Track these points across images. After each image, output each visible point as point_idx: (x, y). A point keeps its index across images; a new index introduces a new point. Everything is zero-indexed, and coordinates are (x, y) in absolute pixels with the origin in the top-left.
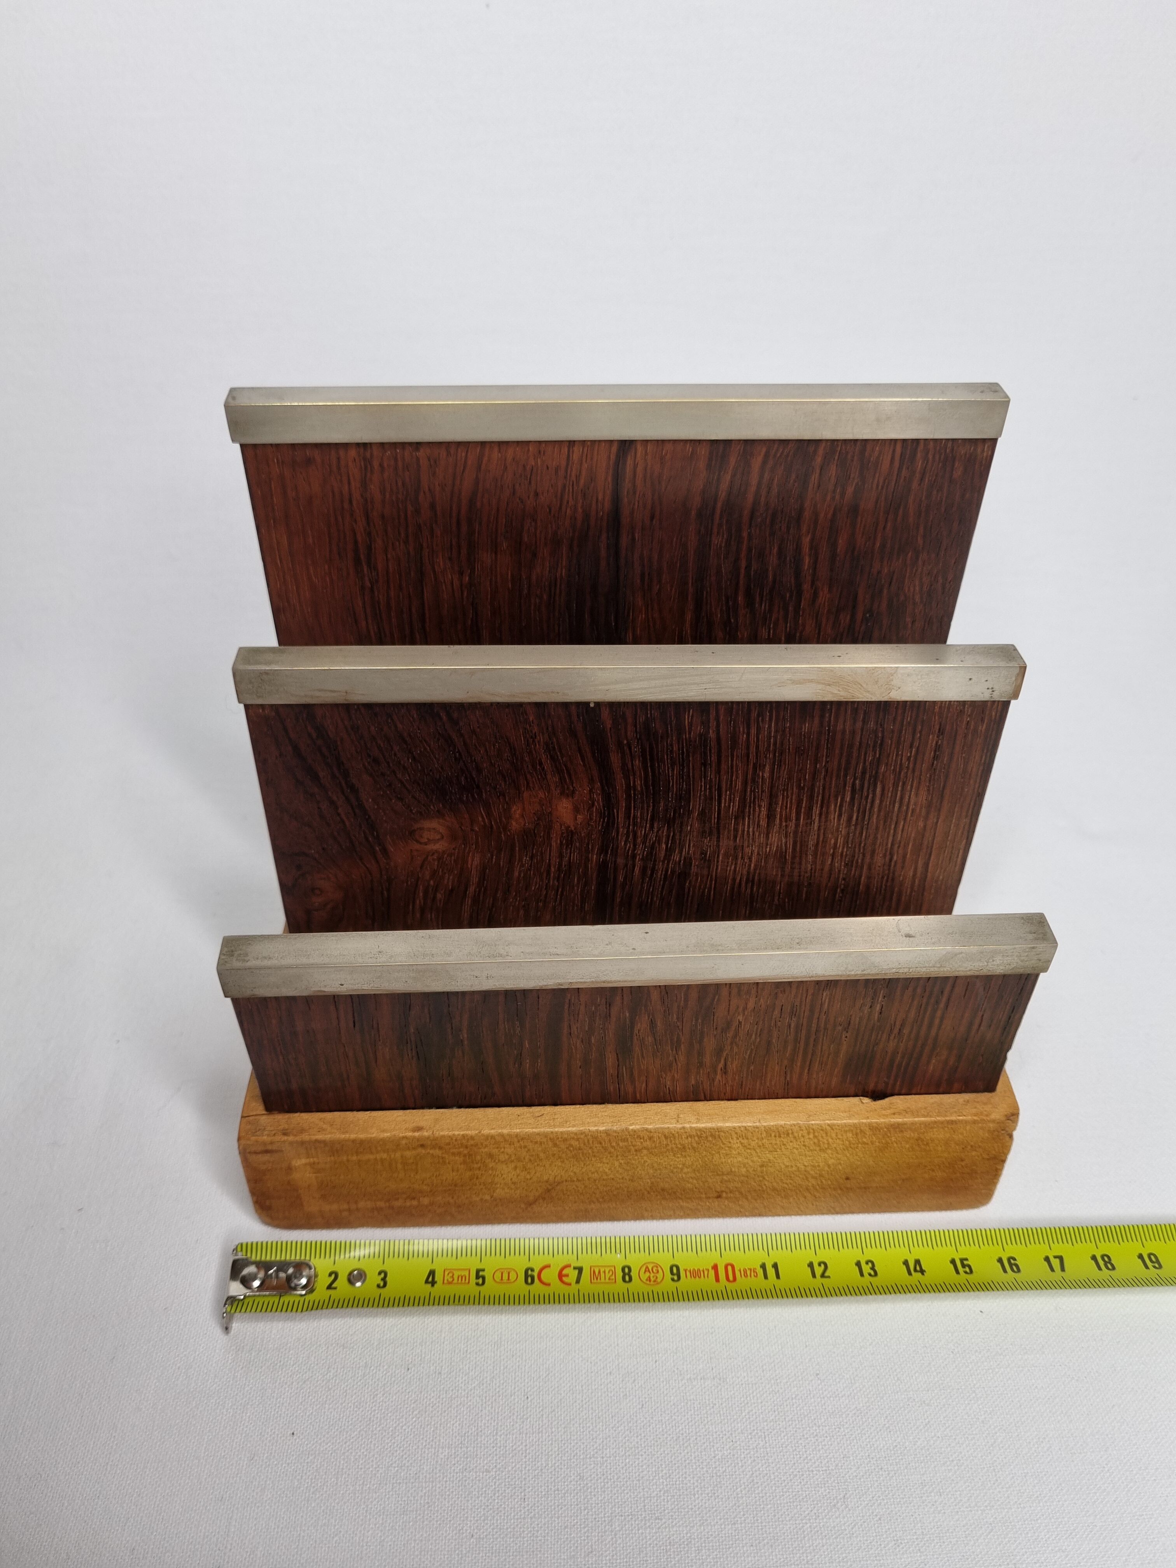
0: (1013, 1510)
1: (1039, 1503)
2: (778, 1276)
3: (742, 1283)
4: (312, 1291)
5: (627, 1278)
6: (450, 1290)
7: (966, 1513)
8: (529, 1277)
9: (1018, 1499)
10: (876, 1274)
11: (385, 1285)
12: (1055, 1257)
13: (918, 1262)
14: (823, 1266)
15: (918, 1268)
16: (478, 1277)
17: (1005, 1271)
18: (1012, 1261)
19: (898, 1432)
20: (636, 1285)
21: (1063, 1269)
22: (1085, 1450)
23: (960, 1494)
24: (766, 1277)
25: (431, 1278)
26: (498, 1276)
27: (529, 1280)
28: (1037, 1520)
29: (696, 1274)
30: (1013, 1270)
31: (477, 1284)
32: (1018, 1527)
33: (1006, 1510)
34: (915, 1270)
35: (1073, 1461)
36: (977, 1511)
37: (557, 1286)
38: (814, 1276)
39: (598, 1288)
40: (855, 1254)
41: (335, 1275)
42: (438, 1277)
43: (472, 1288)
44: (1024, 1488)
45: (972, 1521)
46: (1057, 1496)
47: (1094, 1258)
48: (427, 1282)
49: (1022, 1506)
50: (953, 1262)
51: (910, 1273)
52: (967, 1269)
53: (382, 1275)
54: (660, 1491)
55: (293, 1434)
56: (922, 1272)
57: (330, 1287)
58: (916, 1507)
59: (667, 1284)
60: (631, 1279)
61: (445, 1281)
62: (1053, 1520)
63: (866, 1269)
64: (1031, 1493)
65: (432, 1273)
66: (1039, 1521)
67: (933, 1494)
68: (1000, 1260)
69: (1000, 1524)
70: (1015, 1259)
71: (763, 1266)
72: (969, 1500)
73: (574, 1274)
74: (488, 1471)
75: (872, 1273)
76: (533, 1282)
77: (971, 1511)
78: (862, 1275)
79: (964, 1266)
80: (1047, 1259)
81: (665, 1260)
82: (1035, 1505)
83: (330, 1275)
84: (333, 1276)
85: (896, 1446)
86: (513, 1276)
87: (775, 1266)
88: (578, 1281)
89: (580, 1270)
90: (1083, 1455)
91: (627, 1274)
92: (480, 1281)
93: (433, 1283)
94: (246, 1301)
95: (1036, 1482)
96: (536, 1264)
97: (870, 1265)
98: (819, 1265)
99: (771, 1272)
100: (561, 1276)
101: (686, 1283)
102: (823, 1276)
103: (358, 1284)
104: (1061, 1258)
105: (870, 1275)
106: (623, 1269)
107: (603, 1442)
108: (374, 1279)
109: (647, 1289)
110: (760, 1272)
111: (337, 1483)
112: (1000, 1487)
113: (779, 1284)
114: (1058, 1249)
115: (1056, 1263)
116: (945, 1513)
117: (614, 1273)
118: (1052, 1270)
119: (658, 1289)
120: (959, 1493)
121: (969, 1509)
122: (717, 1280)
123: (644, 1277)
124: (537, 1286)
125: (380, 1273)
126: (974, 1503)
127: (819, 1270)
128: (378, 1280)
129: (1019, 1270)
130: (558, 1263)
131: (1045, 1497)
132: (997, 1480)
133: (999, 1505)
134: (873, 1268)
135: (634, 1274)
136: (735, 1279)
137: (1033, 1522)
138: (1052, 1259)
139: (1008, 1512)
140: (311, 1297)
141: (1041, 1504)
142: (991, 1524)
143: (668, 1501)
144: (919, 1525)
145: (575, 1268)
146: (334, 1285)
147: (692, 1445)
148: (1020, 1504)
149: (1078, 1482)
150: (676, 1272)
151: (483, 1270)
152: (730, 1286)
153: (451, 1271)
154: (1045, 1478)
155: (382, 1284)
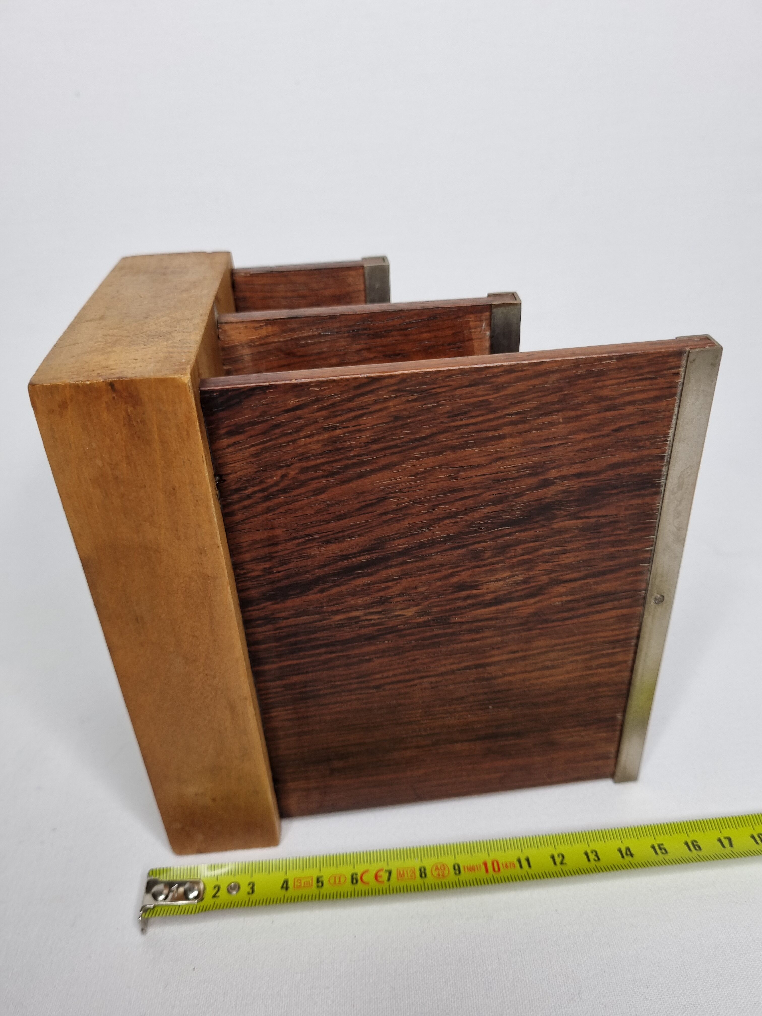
0: (700, 995)
1: (718, 989)
2: (529, 866)
3: (504, 872)
4: (202, 899)
5: (423, 875)
6: (298, 892)
7: (666, 999)
8: (354, 880)
9: (704, 988)
10: (599, 859)
11: (253, 892)
12: (725, 838)
13: (628, 849)
14: (561, 857)
15: (628, 853)
16: (318, 882)
17: (690, 850)
18: (695, 843)
19: (615, 947)
20: (430, 879)
21: (731, 845)
22: (749, 951)
23: (662, 986)
24: (521, 866)
25: (285, 885)
26: (332, 881)
27: (354, 881)
28: (718, 1001)
29: (472, 869)
30: (696, 849)
31: (318, 887)
32: (704, 1007)
33: (695, 996)
34: (627, 854)
35: (741, 959)
36: (674, 997)
37: (374, 884)
38: (555, 863)
39: (402, 884)
40: (583, 847)
41: (218, 888)
42: (290, 884)
43: (314, 890)
44: (707, 979)
45: (671, 1005)
46: (731, 984)
47: (753, 837)
48: (282, 887)
49: (706, 992)
50: (653, 847)
51: (623, 857)
52: (664, 851)
53: (251, 886)
54: (449, 995)
55: (194, 969)
56: (632, 855)
57: (214, 896)
58: (631, 997)
59: (452, 877)
60: (426, 876)
61: (296, 886)
62: (729, 1001)
63: (592, 856)
64: (712, 983)
65: (286, 882)
66: (719, 1002)
67: (642, 987)
68: (686, 844)
69: (691, 1006)
70: (696, 842)
71: (519, 861)
72: (668, 990)
73: (385, 876)
74: (328, 988)
75: (596, 858)
76: (357, 882)
77: (670, 997)
78: (589, 860)
79: (660, 849)
80: (720, 840)
81: (449, 861)
82: (715, 991)
83: (215, 888)
84: (217, 889)
85: (614, 956)
86: (343, 880)
87: (528, 860)
88: (389, 879)
89: (390, 873)
90: (748, 954)
91: (423, 873)
92: (320, 884)
93: (287, 888)
94: (156, 910)
95: (715, 975)
96: (359, 870)
97: (594, 853)
98: (559, 856)
99: (524, 863)
100: (376, 877)
101: (465, 876)
102: (562, 863)
103: (234, 892)
104: (729, 839)
105: (595, 860)
106: (420, 870)
107: (408, 963)
108: (245, 888)
109: (437, 881)
110: (517, 864)
111: (224, 1001)
112: (690, 979)
113: (531, 871)
114: (727, 832)
115: (726, 842)
116: (651, 1000)
117: (414, 872)
118: (724, 846)
119: (446, 881)
120: (660, 985)
121: (668, 996)
122: (487, 871)
123: (435, 873)
124: (360, 885)
125: (249, 884)
126: (671, 992)
127: (558, 860)
128: (249, 889)
129: (700, 848)
130: (374, 868)
131: (722, 985)
132: (687, 975)
133: (690, 993)
134: (597, 855)
135: (428, 872)
136: (499, 869)
137: (715, 1003)
138: (723, 840)
139: (696, 997)
140: (202, 904)
141: (720, 990)
142: (684, 1006)
143: (454, 1002)
144: (633, 1009)
145: (386, 871)
146: (218, 894)
147: (470, 963)
148: (705, 991)
149: (745, 973)
150: (457, 869)
151: (322, 877)
152: (496, 875)
153: (299, 880)
154: (721, 972)
155: (251, 892)
